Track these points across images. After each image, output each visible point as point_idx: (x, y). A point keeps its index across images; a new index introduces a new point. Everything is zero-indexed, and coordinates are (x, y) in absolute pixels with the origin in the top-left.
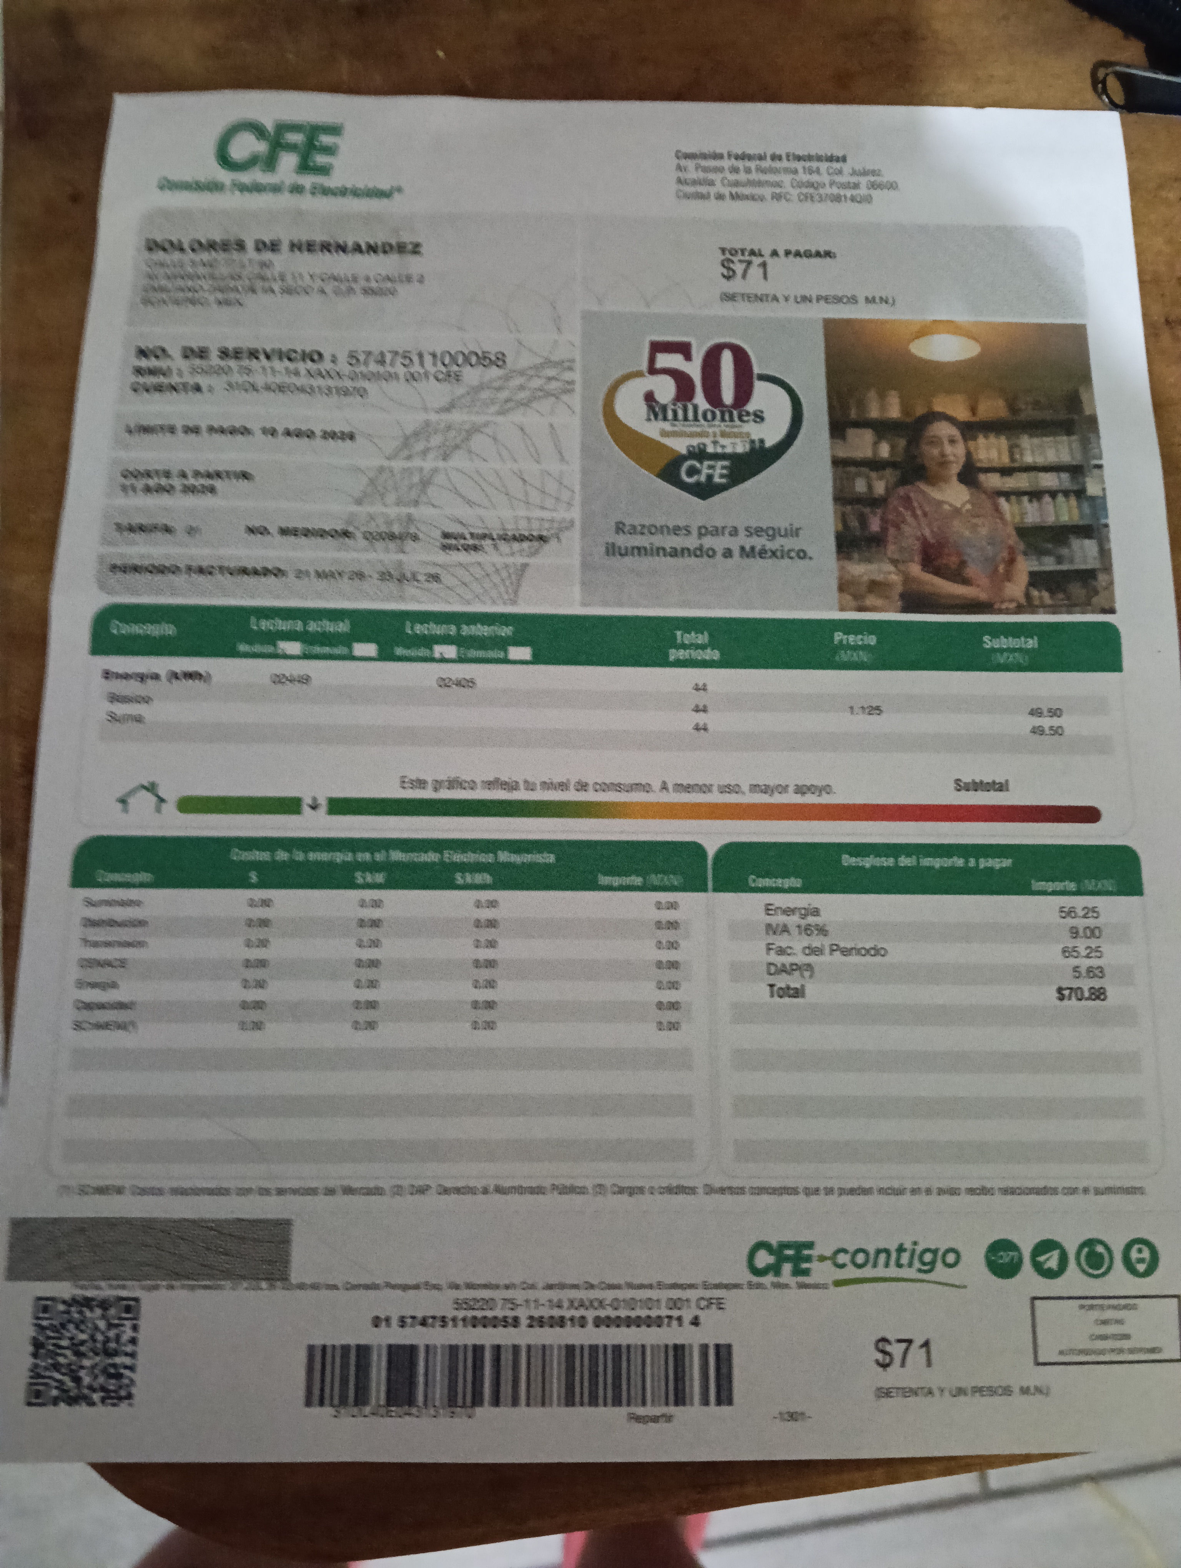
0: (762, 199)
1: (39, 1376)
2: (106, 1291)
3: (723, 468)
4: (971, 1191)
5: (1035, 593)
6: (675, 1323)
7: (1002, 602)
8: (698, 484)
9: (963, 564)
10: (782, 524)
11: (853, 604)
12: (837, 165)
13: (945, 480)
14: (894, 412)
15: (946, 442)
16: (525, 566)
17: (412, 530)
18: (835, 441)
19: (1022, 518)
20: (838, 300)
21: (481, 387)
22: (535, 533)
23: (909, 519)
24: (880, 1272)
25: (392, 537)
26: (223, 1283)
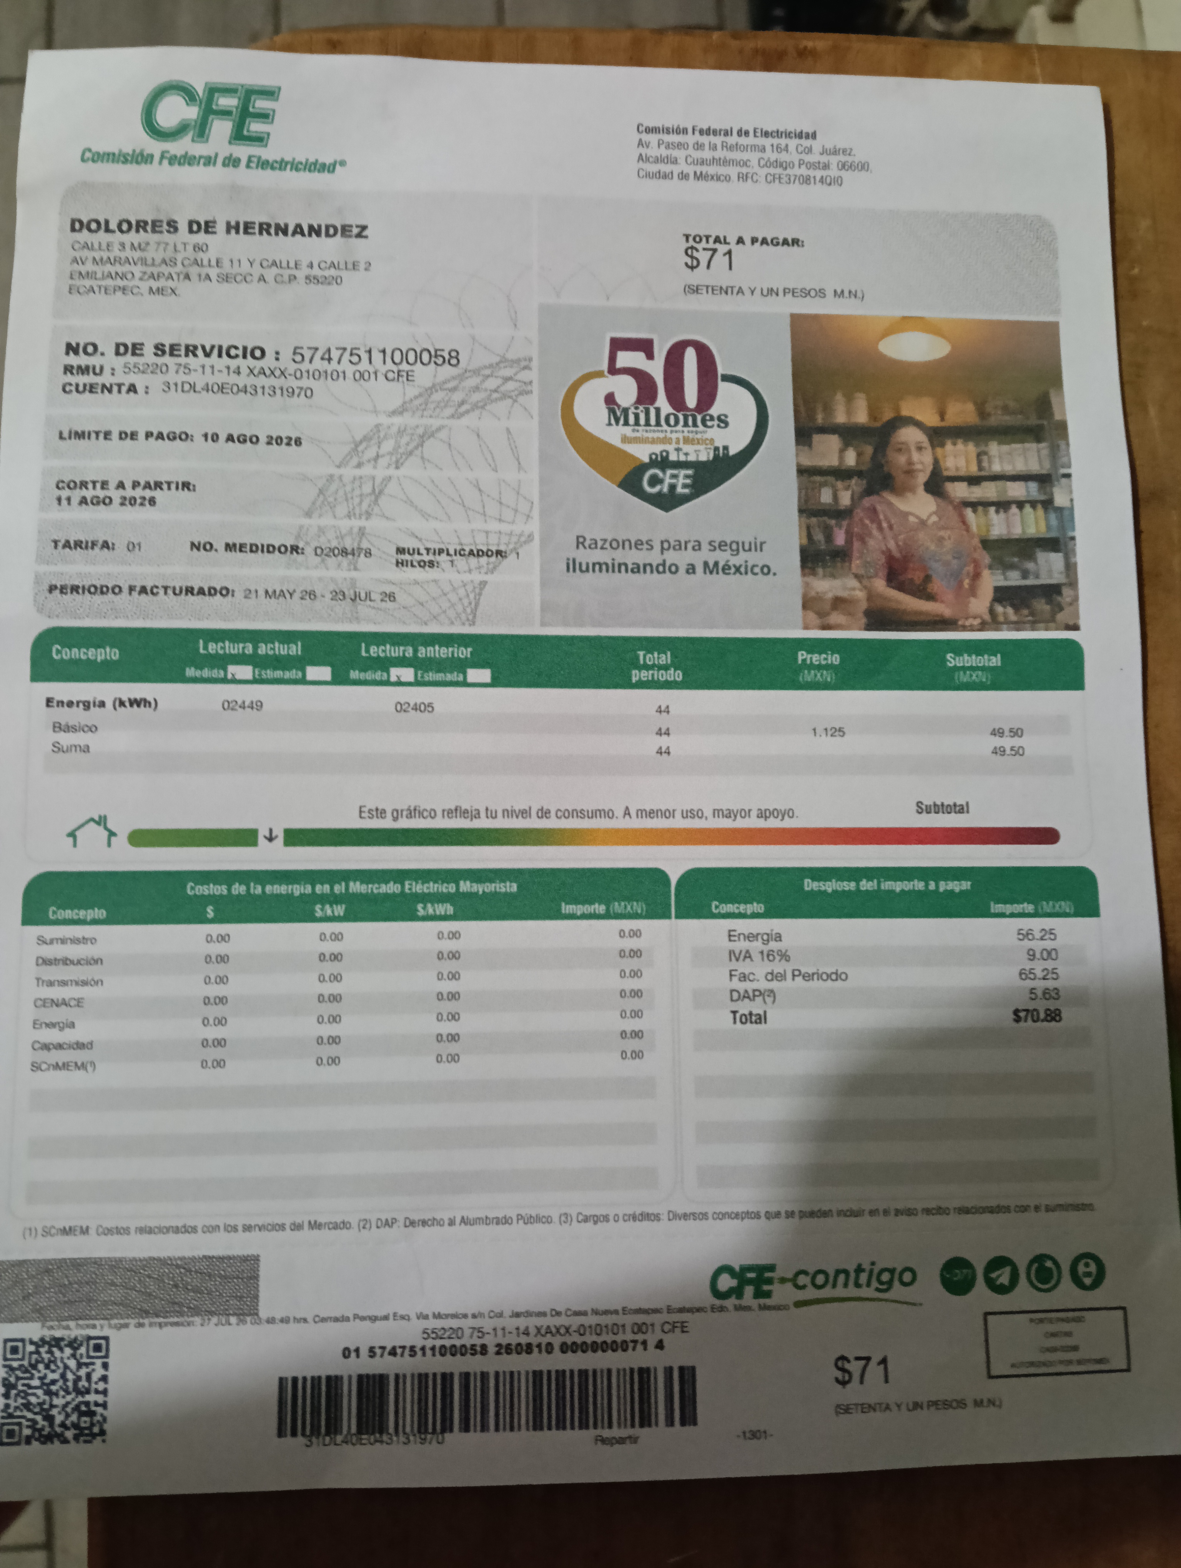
0: (728, 178)
1: (10, 1416)
2: (75, 1330)
3: (687, 477)
4: (927, 1211)
5: (999, 609)
6: (640, 1347)
7: (967, 618)
8: (660, 494)
9: (928, 578)
10: (747, 538)
11: (818, 621)
12: (806, 143)
13: (912, 490)
14: (861, 417)
15: (913, 449)
16: (483, 584)
17: (365, 545)
18: (800, 447)
19: (988, 531)
20: (806, 293)
21: (433, 389)
22: (494, 549)
23: (875, 532)
24: (840, 1292)
25: (344, 552)
26: (191, 1319)
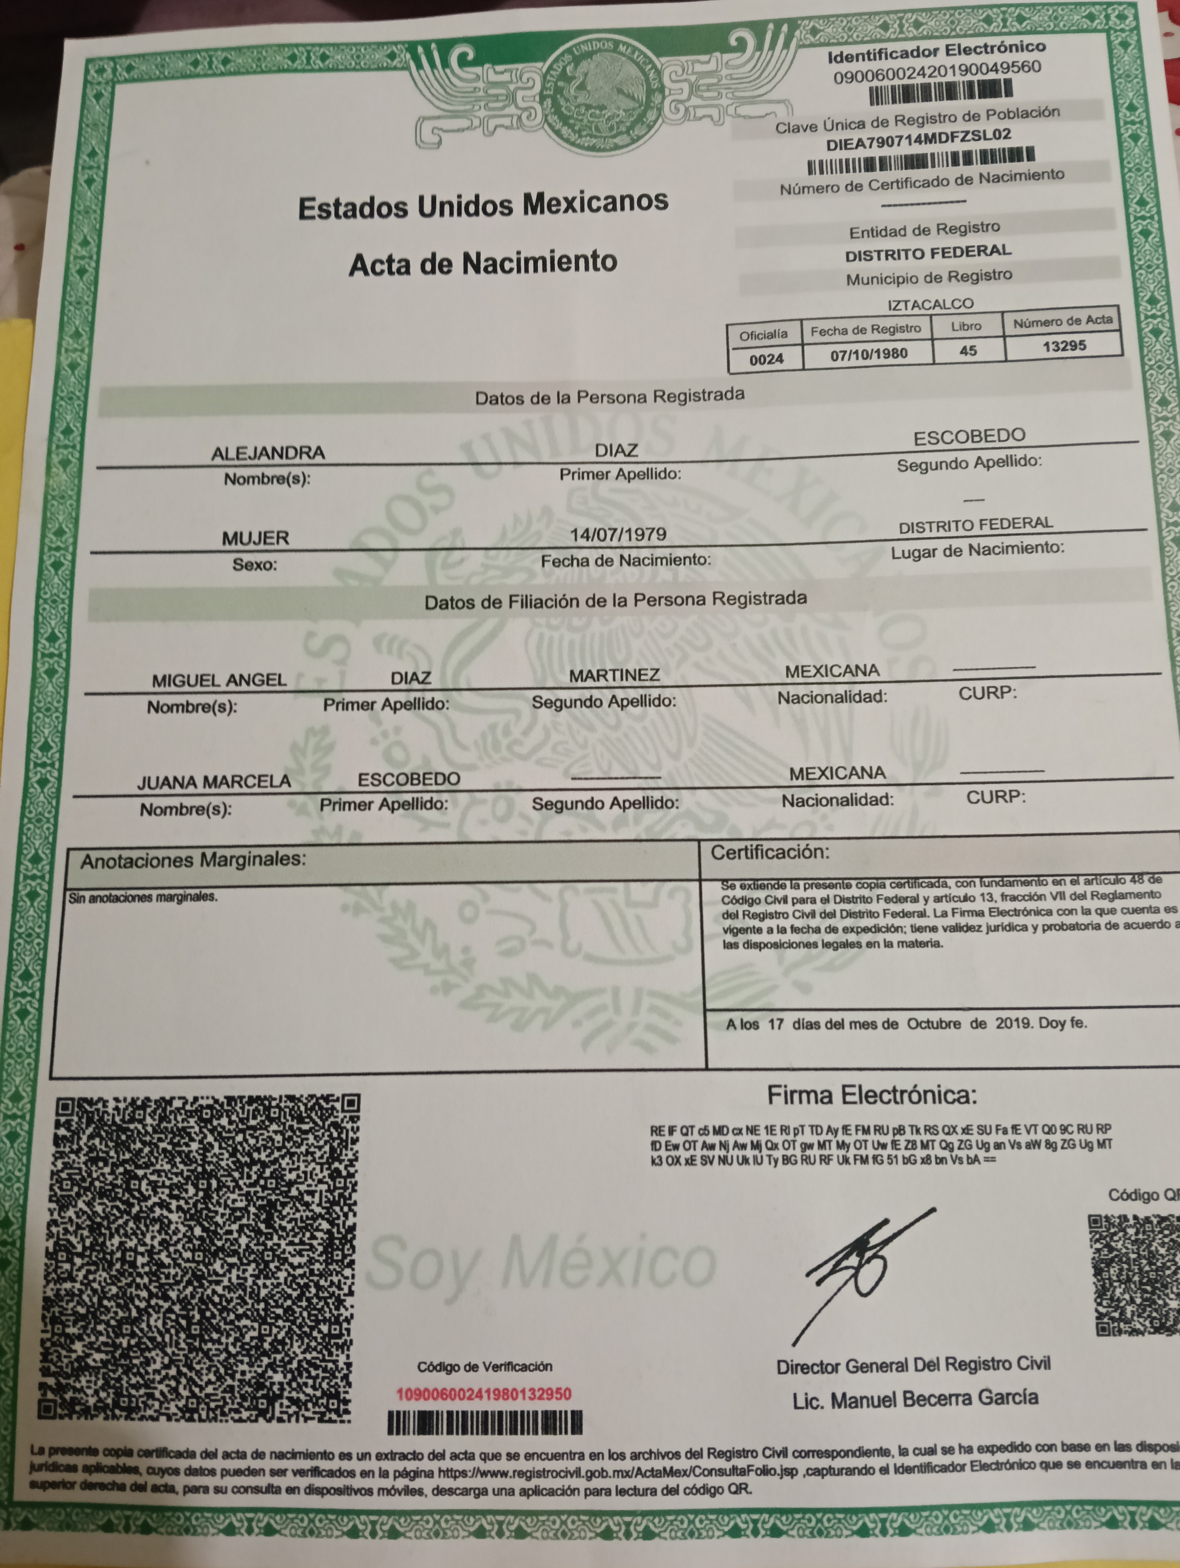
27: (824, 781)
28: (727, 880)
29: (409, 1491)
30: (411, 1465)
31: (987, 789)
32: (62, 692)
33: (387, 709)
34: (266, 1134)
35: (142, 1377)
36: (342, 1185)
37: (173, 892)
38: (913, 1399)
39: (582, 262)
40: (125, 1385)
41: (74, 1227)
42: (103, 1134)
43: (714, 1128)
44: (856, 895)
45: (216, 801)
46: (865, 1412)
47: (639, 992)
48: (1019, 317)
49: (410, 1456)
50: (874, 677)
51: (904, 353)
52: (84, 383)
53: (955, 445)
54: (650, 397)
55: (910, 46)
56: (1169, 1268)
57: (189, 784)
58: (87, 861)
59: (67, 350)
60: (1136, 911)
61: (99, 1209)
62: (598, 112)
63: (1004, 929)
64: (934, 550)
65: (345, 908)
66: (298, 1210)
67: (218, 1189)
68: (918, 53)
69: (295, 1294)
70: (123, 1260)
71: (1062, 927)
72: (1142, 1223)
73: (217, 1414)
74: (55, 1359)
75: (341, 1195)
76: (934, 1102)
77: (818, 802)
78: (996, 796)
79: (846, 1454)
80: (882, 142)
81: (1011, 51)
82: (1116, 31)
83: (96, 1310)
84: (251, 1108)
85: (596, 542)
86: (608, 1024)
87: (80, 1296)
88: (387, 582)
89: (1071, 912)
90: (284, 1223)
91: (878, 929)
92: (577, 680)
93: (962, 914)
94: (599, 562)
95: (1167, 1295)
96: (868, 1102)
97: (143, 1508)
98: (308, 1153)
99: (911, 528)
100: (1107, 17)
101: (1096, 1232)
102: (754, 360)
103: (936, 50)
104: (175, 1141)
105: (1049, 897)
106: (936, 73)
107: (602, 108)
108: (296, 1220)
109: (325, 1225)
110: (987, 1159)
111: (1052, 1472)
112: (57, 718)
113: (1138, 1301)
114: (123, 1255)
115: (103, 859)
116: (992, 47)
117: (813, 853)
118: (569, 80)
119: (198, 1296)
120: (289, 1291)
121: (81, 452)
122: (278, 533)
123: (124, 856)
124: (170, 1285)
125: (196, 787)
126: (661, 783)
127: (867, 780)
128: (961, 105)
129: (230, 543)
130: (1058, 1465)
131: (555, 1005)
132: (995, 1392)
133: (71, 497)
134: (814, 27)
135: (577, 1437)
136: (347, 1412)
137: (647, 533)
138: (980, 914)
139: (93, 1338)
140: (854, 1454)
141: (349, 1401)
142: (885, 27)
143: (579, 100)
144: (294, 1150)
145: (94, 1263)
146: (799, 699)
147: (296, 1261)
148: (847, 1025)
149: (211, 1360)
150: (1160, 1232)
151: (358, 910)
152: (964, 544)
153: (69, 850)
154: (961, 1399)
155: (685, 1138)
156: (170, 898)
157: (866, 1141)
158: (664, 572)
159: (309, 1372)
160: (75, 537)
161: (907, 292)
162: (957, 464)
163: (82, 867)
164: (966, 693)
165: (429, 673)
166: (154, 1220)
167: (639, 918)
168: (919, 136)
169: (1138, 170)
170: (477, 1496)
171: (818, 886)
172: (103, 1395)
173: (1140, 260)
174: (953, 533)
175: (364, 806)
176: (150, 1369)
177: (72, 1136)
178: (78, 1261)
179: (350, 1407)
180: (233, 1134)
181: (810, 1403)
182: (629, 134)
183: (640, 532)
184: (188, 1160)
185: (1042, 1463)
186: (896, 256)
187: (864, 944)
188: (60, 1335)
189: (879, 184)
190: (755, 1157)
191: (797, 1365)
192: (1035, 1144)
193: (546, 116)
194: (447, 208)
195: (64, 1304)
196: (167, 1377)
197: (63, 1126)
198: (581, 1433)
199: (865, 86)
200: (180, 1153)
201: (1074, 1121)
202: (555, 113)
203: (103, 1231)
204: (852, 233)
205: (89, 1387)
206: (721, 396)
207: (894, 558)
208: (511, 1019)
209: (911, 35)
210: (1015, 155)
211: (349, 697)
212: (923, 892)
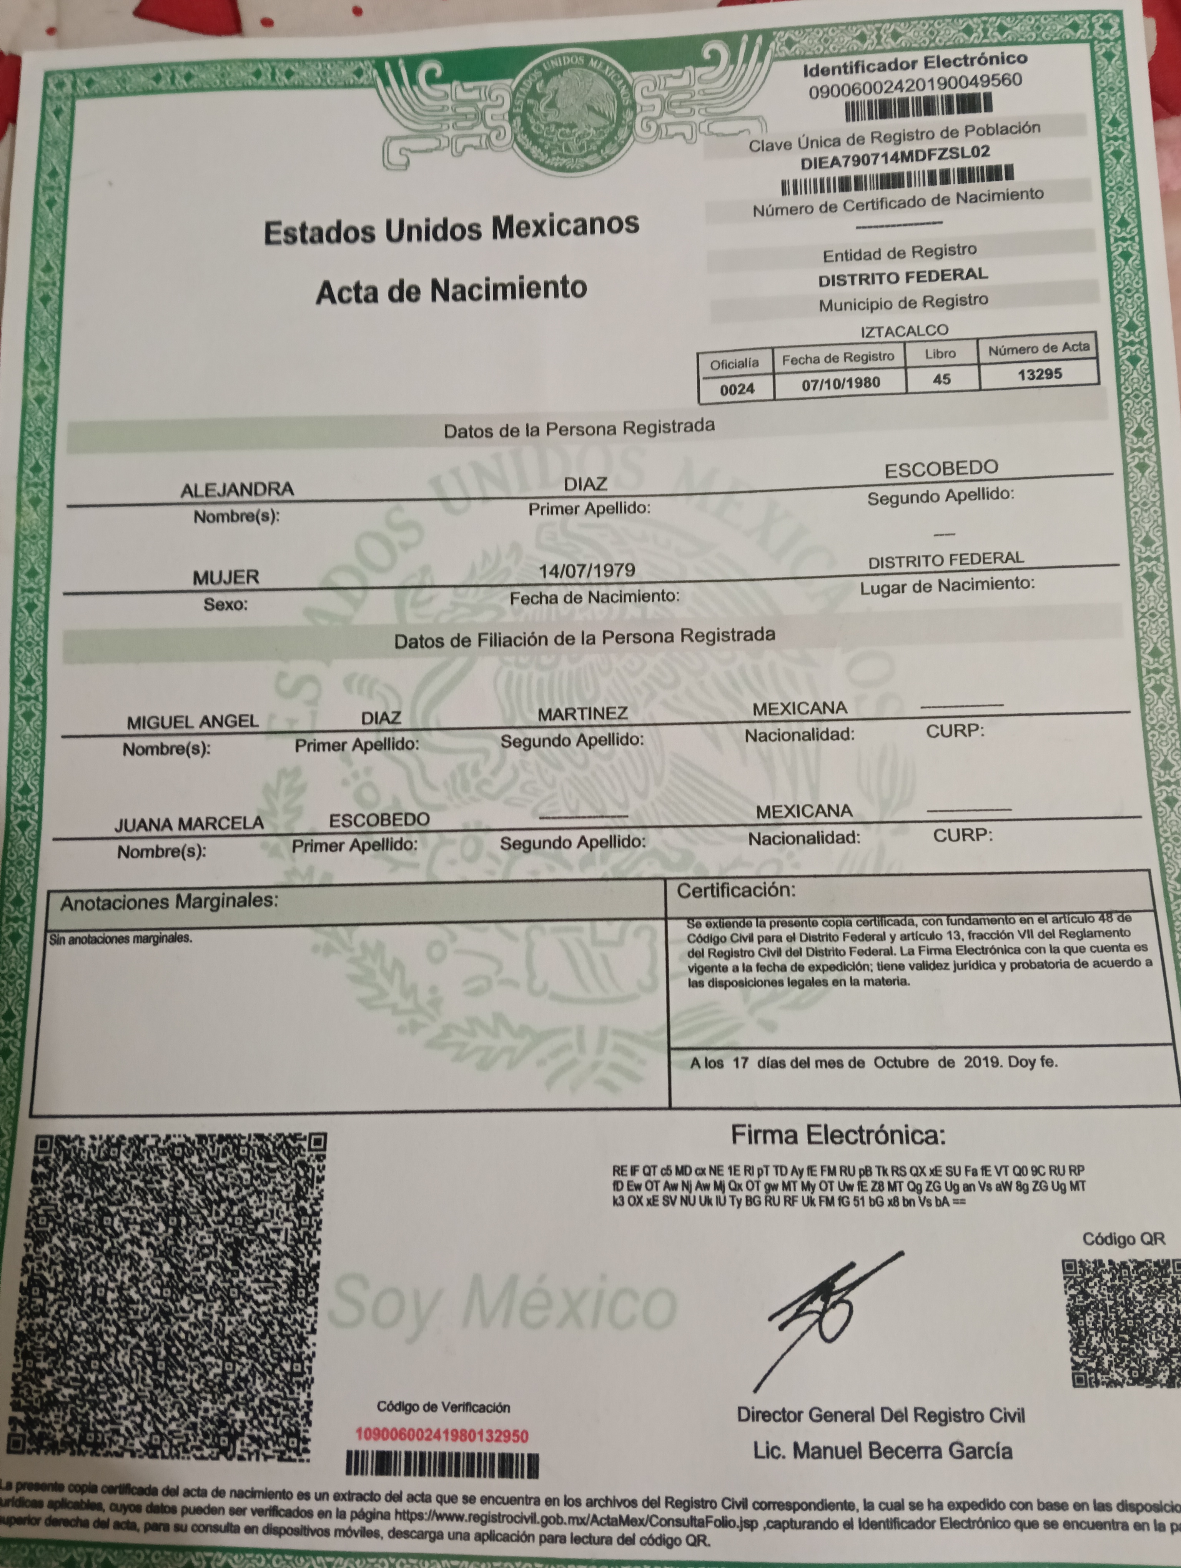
27: (791, 819)
28: (693, 919)
29: (365, 1533)
30: (368, 1506)
31: (954, 827)
32: (40, 735)
33: (358, 749)
34: (234, 1171)
35: (109, 1413)
36: (307, 1223)
37: (149, 933)
38: (879, 1451)
39: (551, 288)
40: (92, 1420)
41: (48, 1263)
42: (79, 1171)
43: (677, 1167)
44: (822, 933)
45: (191, 843)
46: (828, 1463)
47: (603, 1031)
48: (994, 344)
49: (367, 1497)
50: (841, 714)
51: (876, 382)
52: (52, 418)
53: (927, 478)
54: (620, 429)
55: (888, 58)
56: (1147, 1316)
57: (164, 826)
58: (67, 903)
59: (33, 383)
60: (1104, 949)
61: (72, 1245)
62: (568, 130)
63: (971, 967)
64: (903, 586)
65: (315, 949)
66: (263, 1248)
67: (188, 1225)
68: (896, 66)
69: (259, 1332)
70: (94, 1296)
71: (1030, 965)
72: (1118, 1268)
73: (180, 1451)
74: (26, 1394)
75: (306, 1234)
76: (902, 1142)
77: (785, 840)
78: (963, 835)
79: (809, 1506)
80: (859, 161)
81: (991, 63)
82: (1100, 41)
83: (66, 1345)
84: (221, 1147)
85: (565, 579)
86: (573, 1063)
87: (52, 1332)
88: (357, 621)
89: (1039, 950)
90: (250, 1261)
91: (844, 967)
92: (545, 719)
93: (929, 952)
94: (568, 599)
95: (1146, 1344)
96: (833, 1142)
97: (105, 1546)
98: (275, 1191)
99: (880, 563)
100: (1091, 27)
101: (1071, 1278)
102: (725, 391)
103: (914, 63)
104: (148, 1178)
105: (1016, 935)
106: (914, 87)
107: (572, 126)
108: (261, 1258)
109: (290, 1263)
110: (956, 1202)
111: (1027, 1532)
112: (36, 761)
113: (1116, 1350)
114: (94, 1290)
115: (82, 902)
116: (972, 59)
117: (779, 892)
118: (538, 97)
119: (164, 1332)
120: (253, 1328)
121: (51, 490)
122: (248, 571)
123: (102, 898)
124: (139, 1321)
125: (171, 828)
126: (628, 822)
127: (833, 818)
128: (939, 121)
129: (201, 583)
130: (1033, 1525)
131: (520, 1044)
132: (966, 1445)
133: (42, 537)
134: (789, 39)
135: (533, 1481)
136: (306, 1451)
137: (616, 569)
138: (948, 952)
139: (62, 1373)
140: (816, 1507)
141: (309, 1440)
142: (862, 38)
143: (549, 119)
144: (261, 1188)
145: (67, 1299)
146: (766, 737)
147: (261, 1298)
148: (812, 1063)
149: (175, 1396)
150: (1136, 1278)
151: (328, 950)
152: (933, 580)
153: (49, 892)
154: (930, 1452)
155: (647, 1178)
156: (147, 940)
157: (831, 1182)
158: (633, 609)
159: (269, 1410)
160: (48, 578)
161: (881, 319)
162: (928, 498)
163: (62, 909)
164: (933, 731)
165: (399, 713)
166: (125, 1257)
167: (604, 958)
168: (896, 154)
169: (1120, 189)
170: (433, 1540)
171: (784, 924)
172: (70, 1430)
173: (1119, 284)
174: (923, 568)
175: (335, 847)
176: (116, 1405)
177: (50, 1173)
178: (51, 1297)
179: (310, 1446)
180: (203, 1172)
181: (772, 1452)
182: (599, 154)
183: (608, 568)
184: (159, 1197)
185: (1016, 1523)
186: (870, 280)
187: (830, 982)
188: (31, 1370)
189: (854, 205)
190: (718, 1199)
191: (758, 1413)
192: (1006, 1186)
193: (516, 136)
194: (415, 232)
195: (36, 1339)
196: (132, 1413)
197: (41, 1162)
198: (537, 1477)
199: (842, 101)
200: (151, 1190)
201: (1046, 1161)
202: (524, 132)
203: (76, 1266)
204: (825, 257)
205: (57, 1422)
206: (691, 427)
207: (863, 593)
208: (476, 1058)
209: (889, 47)
210: (994, 173)
211: (320, 738)
212: (889, 930)
